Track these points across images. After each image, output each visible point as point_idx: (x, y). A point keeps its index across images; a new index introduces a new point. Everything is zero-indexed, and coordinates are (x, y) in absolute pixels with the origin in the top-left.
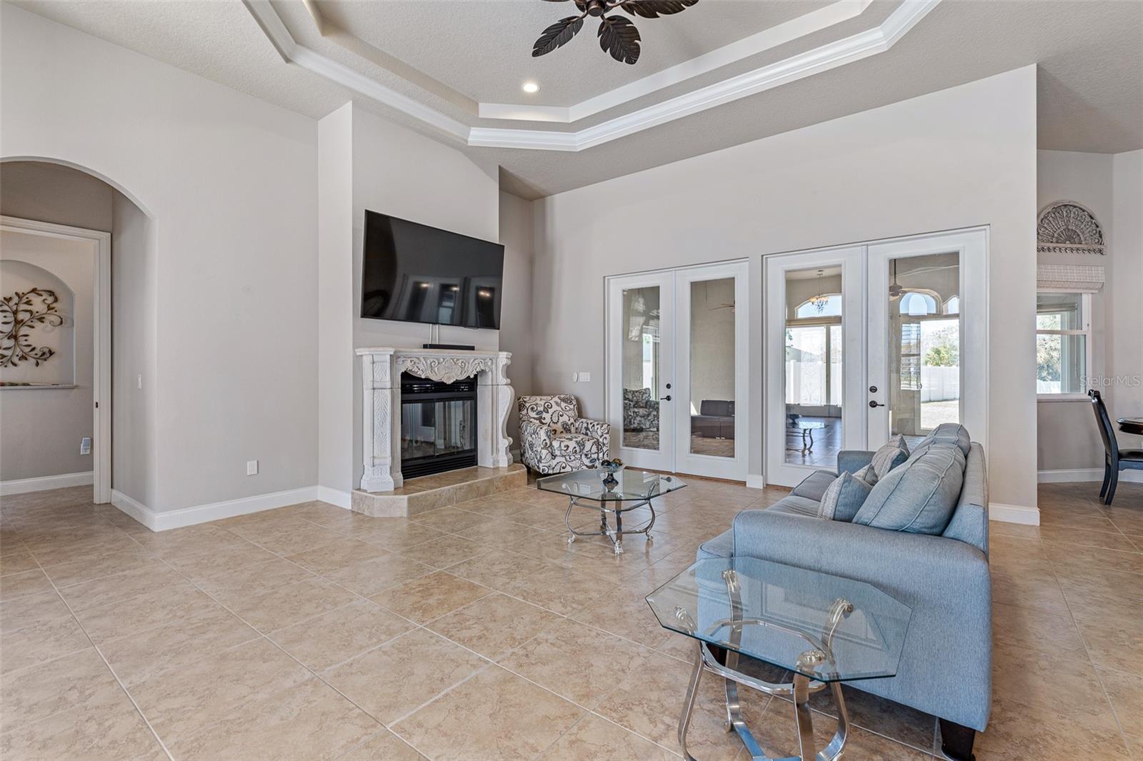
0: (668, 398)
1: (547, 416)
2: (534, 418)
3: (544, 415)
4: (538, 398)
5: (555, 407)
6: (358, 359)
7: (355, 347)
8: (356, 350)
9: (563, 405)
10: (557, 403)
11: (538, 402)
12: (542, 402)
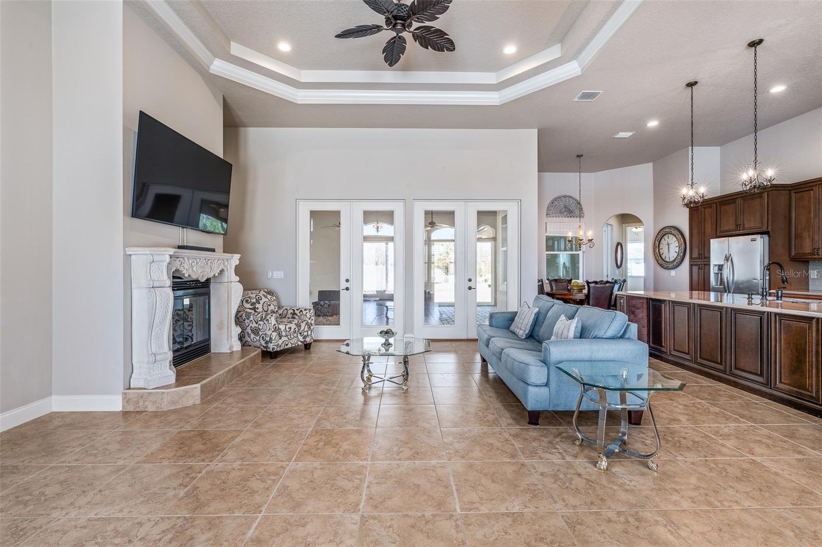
0: (347, 289)
1: (259, 306)
2: (250, 309)
3: (257, 305)
4: (250, 292)
5: (264, 299)
6: (127, 257)
7: (126, 245)
8: (126, 249)
9: (269, 297)
10: (264, 296)
11: (252, 296)
12: (254, 296)
